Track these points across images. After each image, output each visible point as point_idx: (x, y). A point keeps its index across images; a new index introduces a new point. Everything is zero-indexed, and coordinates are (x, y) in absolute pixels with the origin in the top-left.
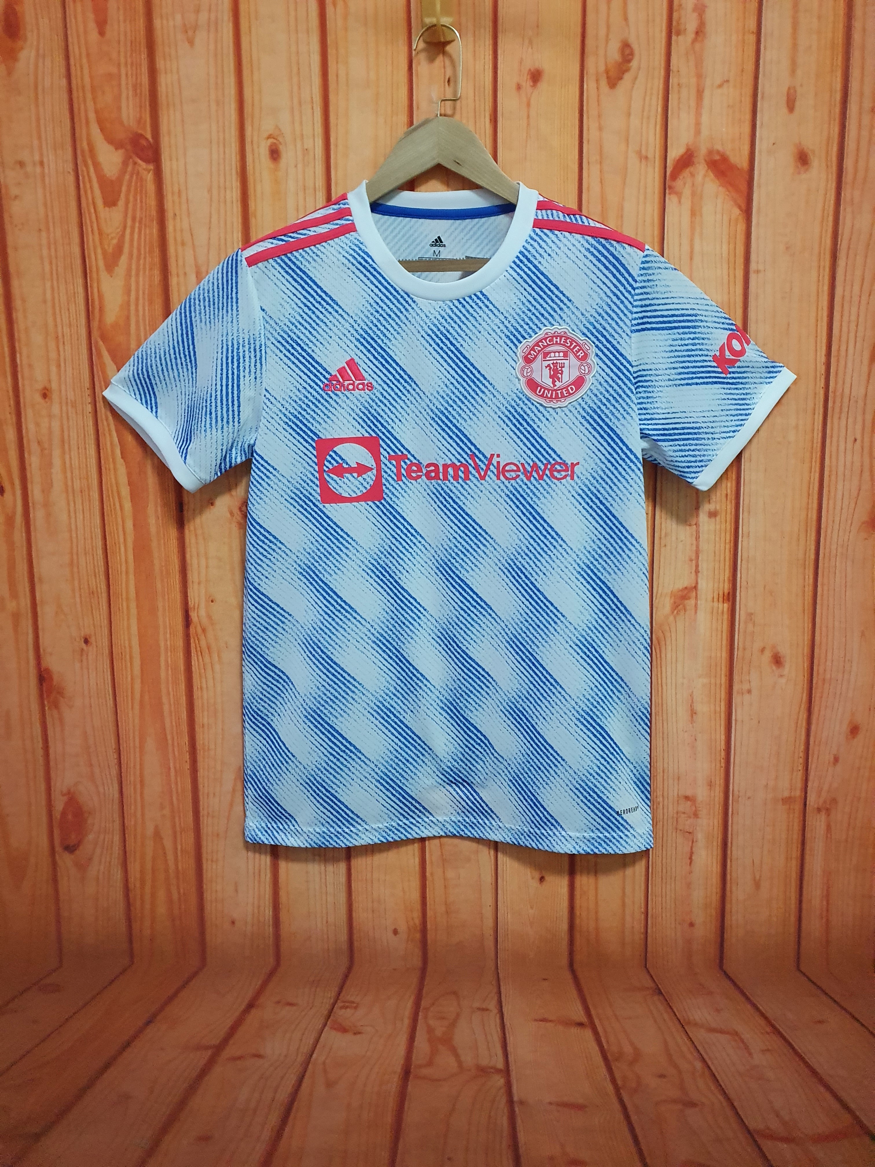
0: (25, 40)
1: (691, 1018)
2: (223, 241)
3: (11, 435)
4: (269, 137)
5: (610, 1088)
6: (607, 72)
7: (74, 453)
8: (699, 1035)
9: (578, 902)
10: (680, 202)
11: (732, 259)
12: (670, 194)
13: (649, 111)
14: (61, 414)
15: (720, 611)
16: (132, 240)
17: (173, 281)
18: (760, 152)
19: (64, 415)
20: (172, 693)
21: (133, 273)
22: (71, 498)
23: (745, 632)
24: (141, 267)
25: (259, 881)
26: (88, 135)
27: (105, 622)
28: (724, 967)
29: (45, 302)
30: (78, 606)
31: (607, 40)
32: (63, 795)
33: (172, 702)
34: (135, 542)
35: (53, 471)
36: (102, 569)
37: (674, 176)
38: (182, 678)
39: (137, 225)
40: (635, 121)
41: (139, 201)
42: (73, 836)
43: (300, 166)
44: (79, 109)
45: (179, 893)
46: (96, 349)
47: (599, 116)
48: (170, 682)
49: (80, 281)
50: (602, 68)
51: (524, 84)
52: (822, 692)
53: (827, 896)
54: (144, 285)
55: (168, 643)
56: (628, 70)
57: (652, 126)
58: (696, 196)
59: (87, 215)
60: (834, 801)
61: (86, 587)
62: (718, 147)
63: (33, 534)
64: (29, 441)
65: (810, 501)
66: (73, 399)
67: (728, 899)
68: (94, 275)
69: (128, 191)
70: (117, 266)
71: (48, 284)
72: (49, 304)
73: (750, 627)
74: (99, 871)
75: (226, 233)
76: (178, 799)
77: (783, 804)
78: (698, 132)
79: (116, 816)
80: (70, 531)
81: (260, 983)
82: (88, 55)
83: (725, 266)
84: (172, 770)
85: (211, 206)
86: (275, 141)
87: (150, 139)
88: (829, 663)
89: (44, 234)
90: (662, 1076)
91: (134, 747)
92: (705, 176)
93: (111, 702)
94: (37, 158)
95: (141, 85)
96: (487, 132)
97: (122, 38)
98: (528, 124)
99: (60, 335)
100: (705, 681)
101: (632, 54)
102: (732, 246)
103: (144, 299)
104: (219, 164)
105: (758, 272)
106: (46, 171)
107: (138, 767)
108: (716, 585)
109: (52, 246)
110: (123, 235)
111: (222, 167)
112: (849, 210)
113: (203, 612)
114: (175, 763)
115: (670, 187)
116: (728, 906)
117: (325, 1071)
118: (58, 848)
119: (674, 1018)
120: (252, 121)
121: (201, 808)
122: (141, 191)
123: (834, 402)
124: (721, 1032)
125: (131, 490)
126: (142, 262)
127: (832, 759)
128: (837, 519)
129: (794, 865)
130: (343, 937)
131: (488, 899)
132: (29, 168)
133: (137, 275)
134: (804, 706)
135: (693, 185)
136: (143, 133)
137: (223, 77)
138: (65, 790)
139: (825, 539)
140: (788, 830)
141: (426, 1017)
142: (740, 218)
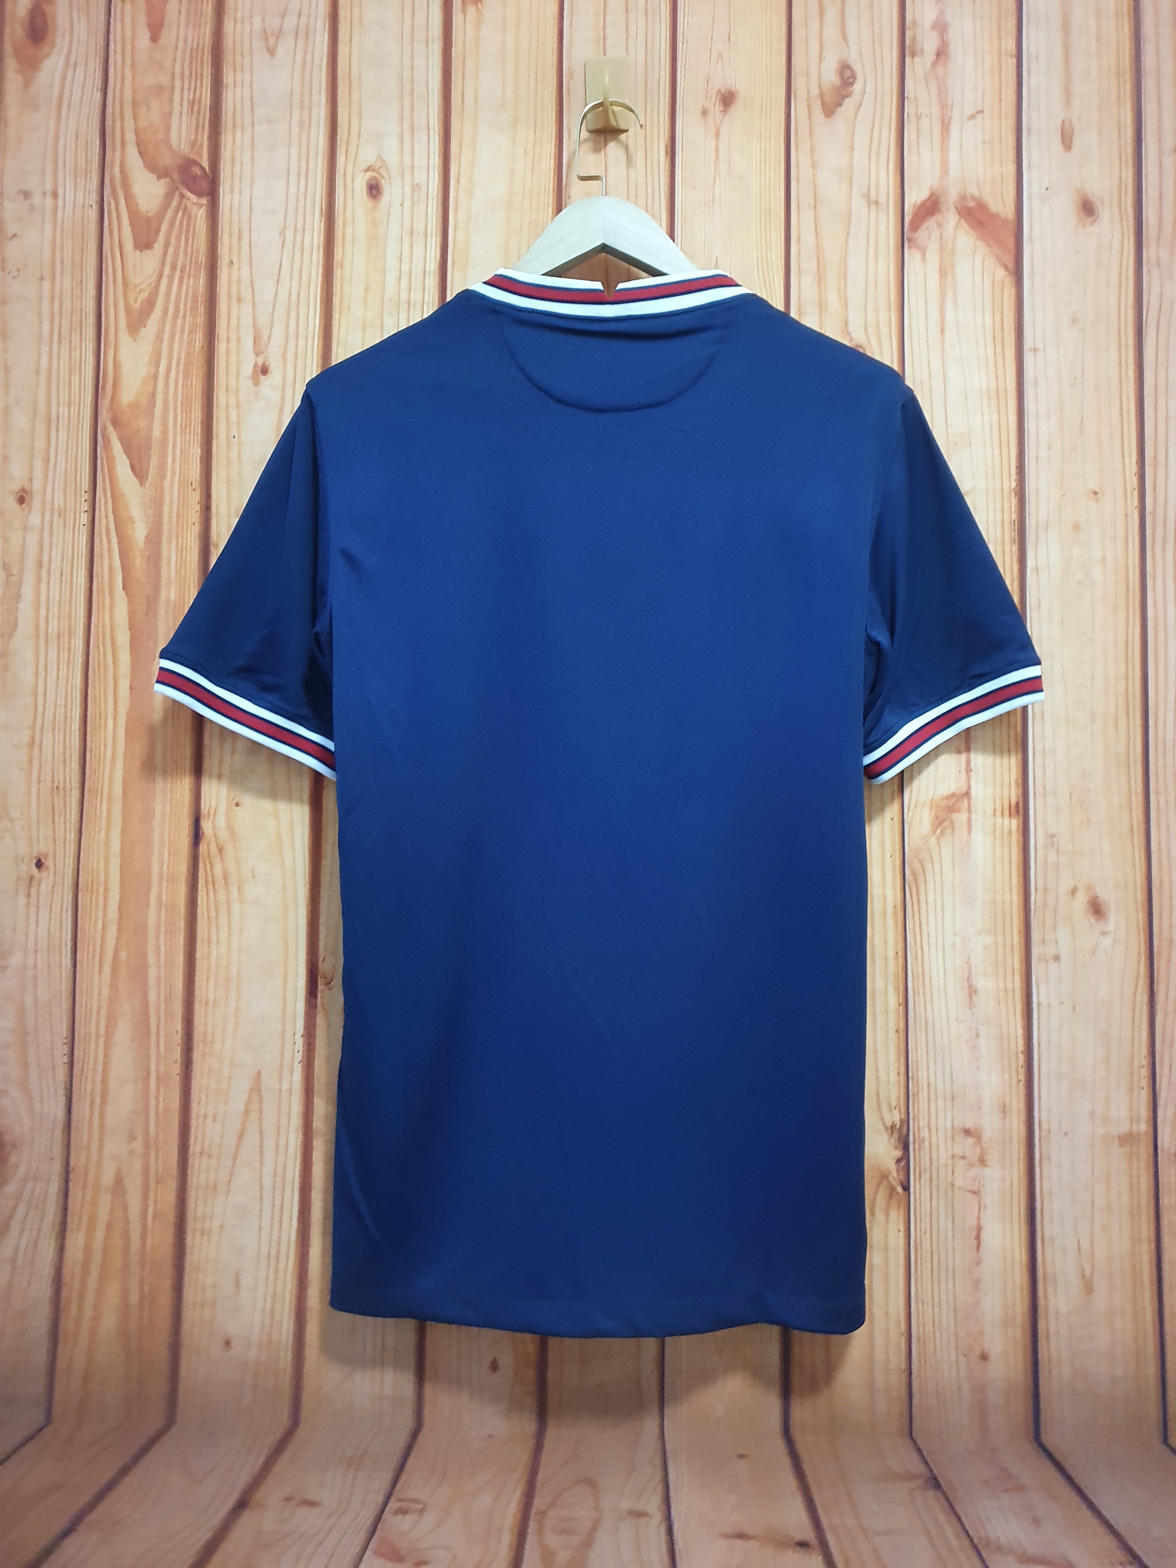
2: (294, 296)
4: (367, 170)
6: (822, 95)
10: (924, 258)
11: (998, 334)
12: (910, 248)
13: (879, 146)
15: (1006, 831)
16: (168, 294)
17: (221, 348)
18: (1030, 197)
21: (166, 336)
22: (42, 646)
23: (1045, 864)
24: (179, 328)
25: (276, 1270)
27: (72, 836)
29: (38, 372)
30: (34, 807)
31: (821, 58)
33: (163, 961)
37: (916, 225)
38: (181, 924)
39: (178, 273)
40: (860, 157)
41: (183, 243)
43: (407, 205)
47: (812, 151)
48: (163, 929)
50: (815, 92)
51: (711, 108)
54: (179, 353)
55: (165, 867)
58: (947, 254)
61: (49, 778)
62: (973, 191)
68: (112, 338)
70: (145, 327)
71: (45, 349)
73: (1052, 857)
75: (300, 286)
80: (36, 696)
83: (990, 341)
84: (153, 1075)
85: (282, 252)
86: (375, 174)
87: (207, 168)
89: (47, 284)
92: (957, 227)
94: (49, 187)
95: (200, 100)
97: (181, 44)
98: (717, 158)
101: (854, 76)
102: (998, 317)
103: (178, 371)
104: (297, 200)
107: (100, 1068)
111: (301, 205)
112: (1155, 273)
114: (158, 1064)
115: (910, 240)
121: (192, 1140)
122: (188, 231)
126: (179, 322)
132: (36, 200)
133: (172, 339)
135: (941, 237)
136: (198, 160)
137: (311, 95)
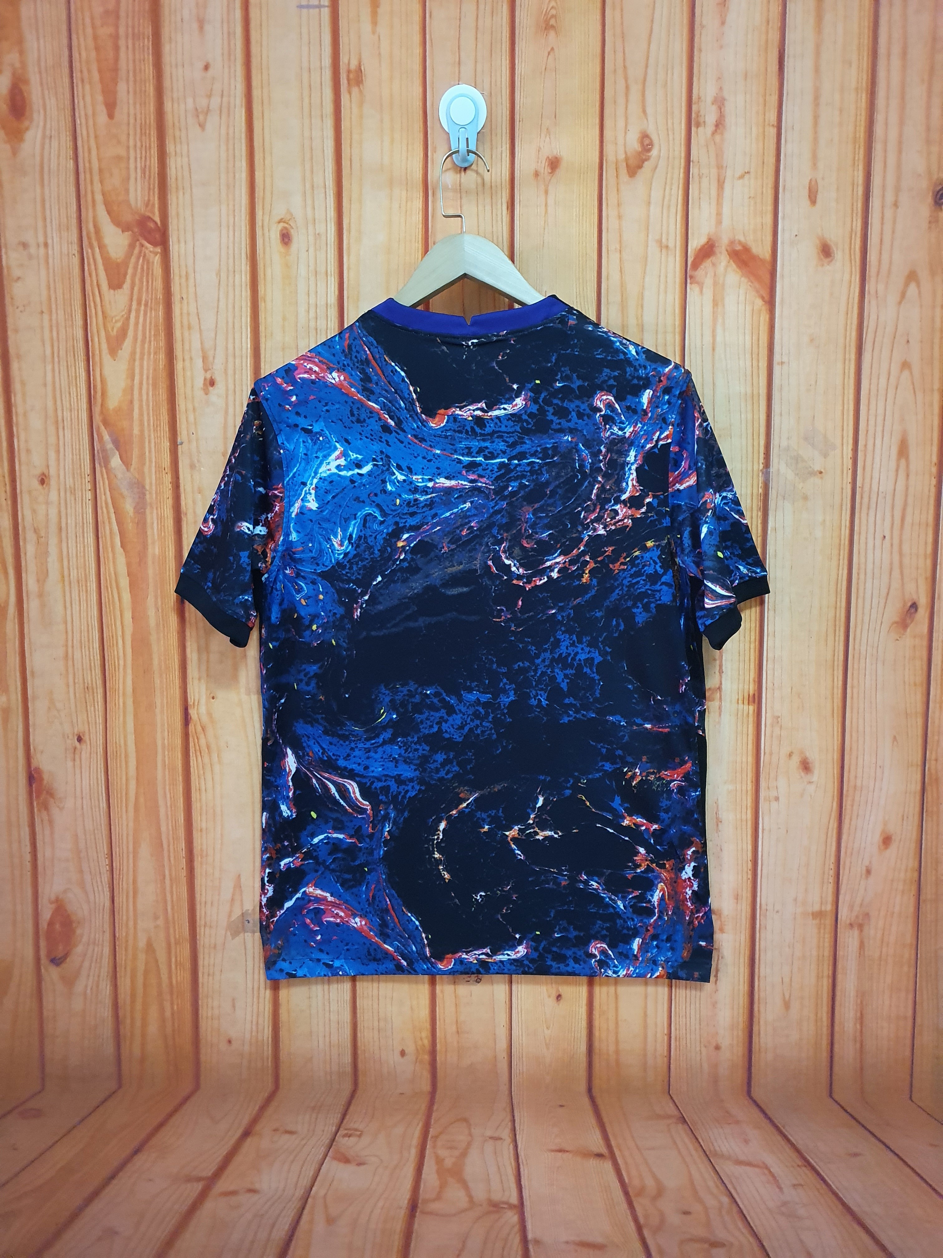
0: (31, 120)
1: (717, 1148)
3: (6, 523)
5: (632, 1226)
7: (72, 543)
8: (727, 1169)
9: (596, 1023)
14: (59, 500)
19: (62, 502)
20: (168, 796)
26: (95, 217)
28: (753, 1094)
32: (51, 903)
34: (133, 635)
35: (50, 560)
36: (98, 663)
42: (61, 948)
44: (86, 192)
45: (172, 1008)
46: (97, 435)
49: (82, 365)
52: (853, 800)
53: (861, 1019)
56: (647, 159)
57: (672, 216)
59: (91, 298)
60: (867, 915)
63: (26, 626)
64: (24, 528)
65: (839, 599)
66: (72, 486)
67: (755, 1020)
69: (134, 275)
72: (49, 388)
74: (86, 986)
76: (173, 908)
77: (813, 919)
78: (719, 222)
79: (107, 927)
81: (257, 1108)
82: (96, 137)
88: (860, 770)
90: (686, 1213)
91: (128, 853)
93: (104, 804)
96: (504, 219)
99: (60, 418)
100: (731, 787)
105: (782, 363)
106: (50, 252)
108: (741, 686)
109: (54, 329)
110: (128, 318)
113: (203, 709)
116: (755, 1028)
117: (326, 1207)
118: (44, 961)
119: (700, 1149)
120: (263, 206)
123: (862, 498)
124: (749, 1164)
125: (130, 581)
127: (864, 872)
128: (866, 618)
129: (826, 983)
130: (347, 1059)
131: (502, 1018)
134: (834, 814)
138: (53, 897)
139: (854, 639)
140: (819, 947)
141: (434, 1147)
142: (764, 308)
